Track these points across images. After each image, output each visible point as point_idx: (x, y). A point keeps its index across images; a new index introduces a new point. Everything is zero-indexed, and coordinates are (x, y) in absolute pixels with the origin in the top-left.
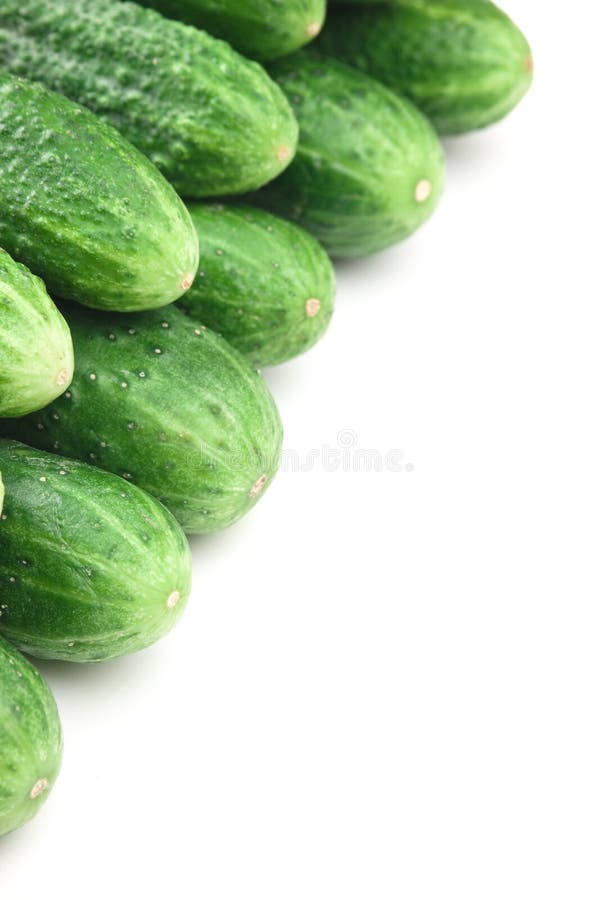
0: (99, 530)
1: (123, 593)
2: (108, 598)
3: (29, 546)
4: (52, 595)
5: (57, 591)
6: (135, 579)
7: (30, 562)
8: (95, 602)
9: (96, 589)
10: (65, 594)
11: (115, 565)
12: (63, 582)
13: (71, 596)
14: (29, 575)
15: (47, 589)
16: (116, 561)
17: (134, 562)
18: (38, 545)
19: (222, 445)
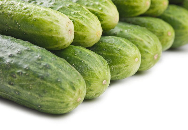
0: (122, 43)
1: (126, 54)
2: (123, 55)
3: (106, 46)
4: (110, 55)
5: (111, 54)
6: (129, 52)
7: (105, 49)
8: (119, 56)
9: (120, 53)
10: (113, 55)
11: (125, 49)
12: (112, 52)
13: (114, 55)
14: (105, 52)
15: (109, 54)
16: (125, 48)
17: (129, 49)
18: (108, 46)
19: (149, 43)
